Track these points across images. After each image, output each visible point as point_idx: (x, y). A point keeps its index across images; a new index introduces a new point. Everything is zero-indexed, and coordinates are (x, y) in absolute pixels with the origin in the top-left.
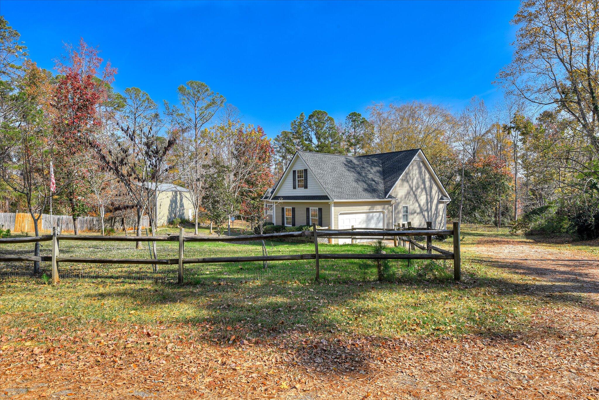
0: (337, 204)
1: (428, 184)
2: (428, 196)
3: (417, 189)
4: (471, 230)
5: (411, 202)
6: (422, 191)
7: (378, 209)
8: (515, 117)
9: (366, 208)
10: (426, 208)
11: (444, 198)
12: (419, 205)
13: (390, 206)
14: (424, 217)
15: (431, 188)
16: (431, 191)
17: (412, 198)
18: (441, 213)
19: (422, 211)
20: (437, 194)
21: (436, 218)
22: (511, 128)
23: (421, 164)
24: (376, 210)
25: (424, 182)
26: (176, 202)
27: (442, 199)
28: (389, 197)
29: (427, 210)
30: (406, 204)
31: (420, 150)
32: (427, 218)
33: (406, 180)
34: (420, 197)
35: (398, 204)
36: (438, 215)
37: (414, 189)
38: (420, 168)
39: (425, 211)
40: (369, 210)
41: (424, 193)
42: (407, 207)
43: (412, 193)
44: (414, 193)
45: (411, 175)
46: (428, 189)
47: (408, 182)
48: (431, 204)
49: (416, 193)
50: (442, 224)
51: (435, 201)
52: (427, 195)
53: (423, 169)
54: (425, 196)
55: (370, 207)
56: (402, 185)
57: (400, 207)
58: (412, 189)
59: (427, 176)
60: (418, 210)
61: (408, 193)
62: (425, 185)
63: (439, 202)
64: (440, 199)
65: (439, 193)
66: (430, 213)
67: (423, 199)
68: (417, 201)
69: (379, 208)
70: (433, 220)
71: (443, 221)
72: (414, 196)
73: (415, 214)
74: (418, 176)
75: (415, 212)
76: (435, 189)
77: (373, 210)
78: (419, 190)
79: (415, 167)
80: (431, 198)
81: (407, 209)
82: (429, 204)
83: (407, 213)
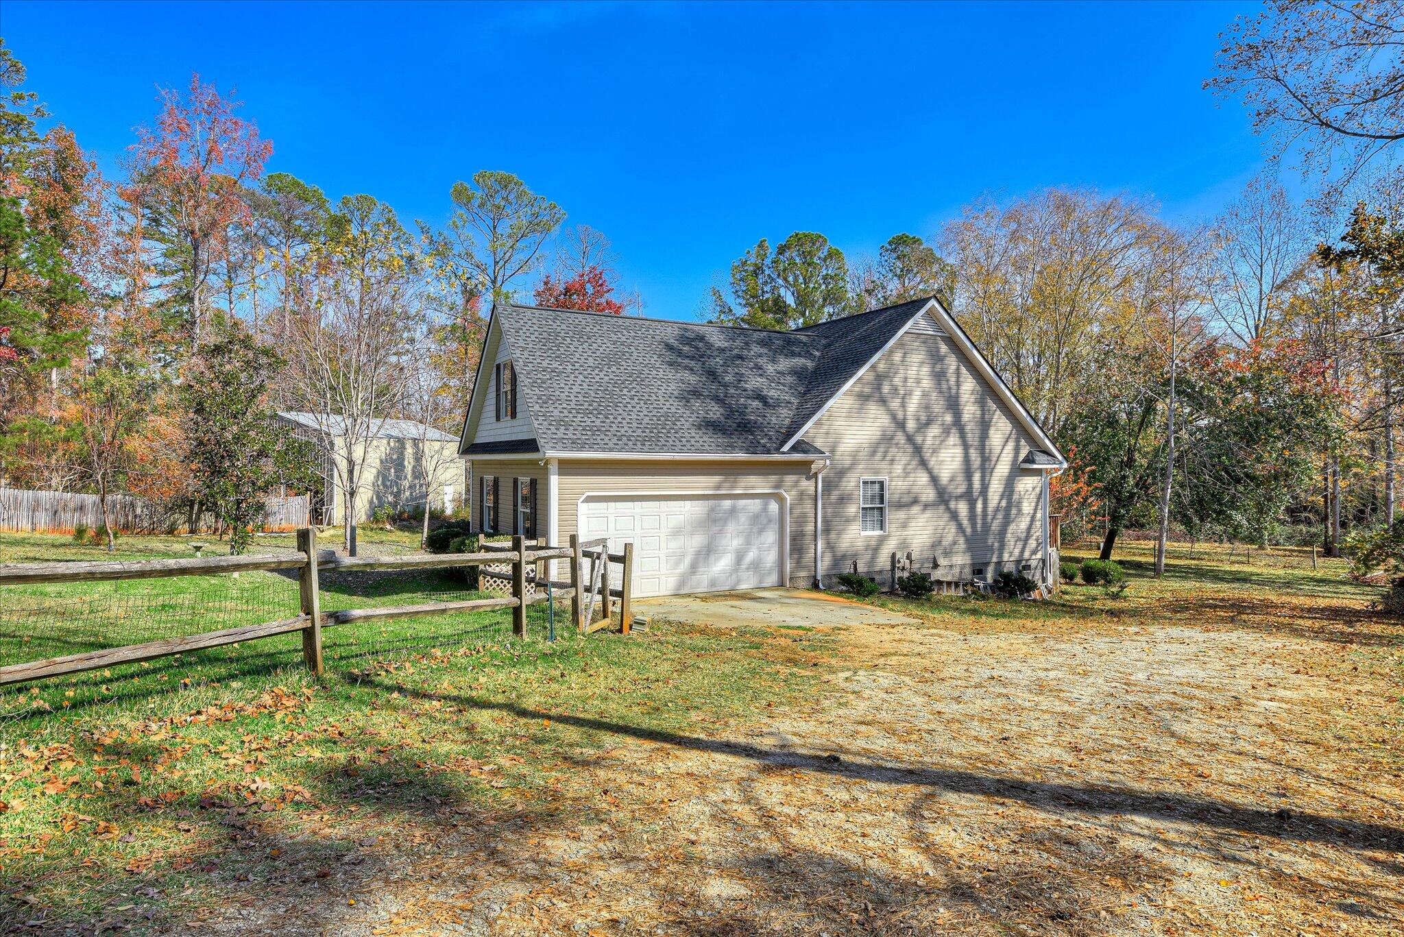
0: (568, 467)
1: (970, 411)
2: (972, 451)
3: (924, 426)
4: (1233, 563)
5: (898, 469)
6: (946, 432)
7: (752, 488)
8: (1356, 222)
9: (702, 484)
10: (962, 489)
11: (1040, 457)
12: (934, 480)
13: (808, 479)
14: (954, 516)
15: (985, 426)
16: (984, 436)
17: (902, 459)
18: (1027, 508)
19: (943, 498)
20: (1010, 446)
21: (1007, 522)
22: (1344, 254)
23: (944, 348)
24: (746, 488)
25: (954, 405)
26: (399, 465)
27: (1029, 459)
28: (794, 449)
29: (968, 496)
30: (877, 473)
31: (933, 302)
32: (965, 522)
33: (874, 394)
34: (935, 451)
35: (842, 473)
36: (1014, 511)
37: (911, 425)
38: (935, 358)
39: (958, 498)
40: (718, 487)
41: (954, 439)
42: (881, 483)
43: (900, 438)
44: (910, 439)
45: (897, 381)
46: (971, 428)
47: (883, 401)
48: (983, 478)
49: (919, 439)
50: (1032, 543)
51: (1003, 469)
52: (966, 447)
53: (952, 362)
54: (958, 451)
55: (717, 479)
56: (859, 411)
57: (851, 482)
58: (901, 425)
59: (969, 385)
60: (929, 495)
61: (886, 439)
62: (957, 415)
63: (1020, 470)
64: (1025, 461)
65: (1017, 441)
66: (979, 505)
67: (949, 460)
68: (923, 463)
69: (759, 484)
70: (995, 526)
71: (1037, 532)
72: (910, 449)
73: (916, 509)
74: (927, 383)
75: (915, 501)
76: (1001, 428)
77: (732, 488)
78: (934, 431)
79: (916, 358)
80: (985, 459)
81: (882, 489)
82: (977, 478)
83: (882, 502)
